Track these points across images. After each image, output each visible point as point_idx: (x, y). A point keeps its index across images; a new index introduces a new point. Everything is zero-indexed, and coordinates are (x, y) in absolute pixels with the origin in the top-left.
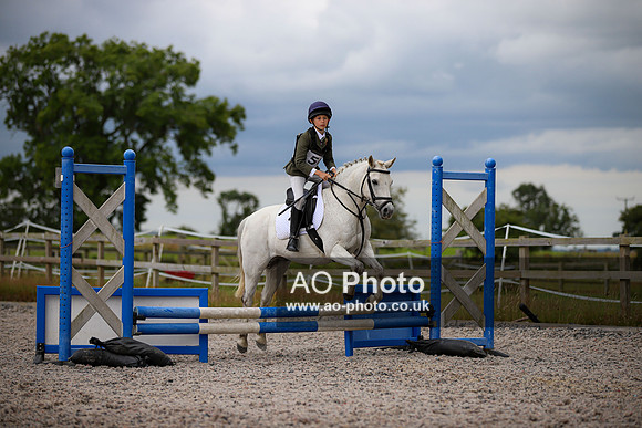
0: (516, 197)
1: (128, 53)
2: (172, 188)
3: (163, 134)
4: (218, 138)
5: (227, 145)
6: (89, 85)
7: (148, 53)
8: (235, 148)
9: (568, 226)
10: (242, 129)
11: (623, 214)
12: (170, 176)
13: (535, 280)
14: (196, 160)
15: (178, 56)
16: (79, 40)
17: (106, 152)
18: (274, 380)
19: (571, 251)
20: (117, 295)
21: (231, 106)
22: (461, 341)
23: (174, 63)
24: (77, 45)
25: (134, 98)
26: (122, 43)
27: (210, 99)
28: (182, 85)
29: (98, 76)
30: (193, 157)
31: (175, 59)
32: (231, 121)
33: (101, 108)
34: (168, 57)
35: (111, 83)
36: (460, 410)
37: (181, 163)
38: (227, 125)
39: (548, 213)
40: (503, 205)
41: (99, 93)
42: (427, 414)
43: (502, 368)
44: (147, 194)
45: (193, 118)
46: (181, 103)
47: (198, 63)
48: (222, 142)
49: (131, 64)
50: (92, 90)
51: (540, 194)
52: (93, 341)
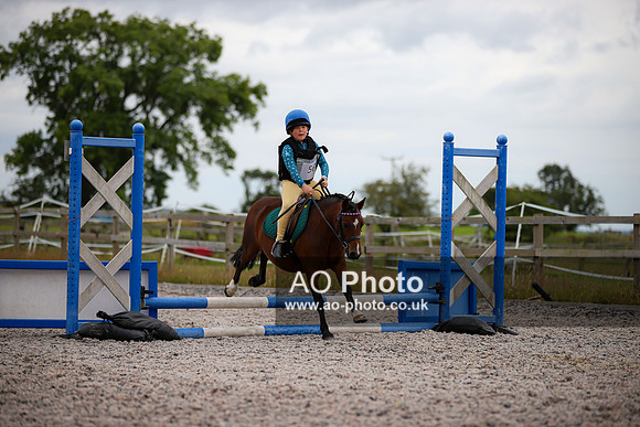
0: (541, 178)
1: (151, 29)
2: (193, 166)
3: (184, 110)
4: (241, 114)
5: (249, 122)
6: (111, 61)
7: (170, 29)
8: (256, 125)
9: (593, 207)
14: (218, 137)
15: (200, 32)
16: (101, 15)
21: (253, 84)
23: (196, 40)
24: (99, 20)
26: (146, 20)
27: (234, 77)
28: (205, 61)
29: (120, 53)
30: (214, 134)
31: (197, 35)
32: (253, 98)
33: (123, 84)
34: (191, 34)
35: (133, 58)
37: (203, 140)
38: (249, 102)
39: (573, 194)
41: (121, 68)
44: (168, 171)
45: (214, 95)
46: (203, 79)
47: (220, 39)
48: (245, 118)
49: (153, 39)
50: (113, 65)
51: (565, 175)
52: (100, 314)
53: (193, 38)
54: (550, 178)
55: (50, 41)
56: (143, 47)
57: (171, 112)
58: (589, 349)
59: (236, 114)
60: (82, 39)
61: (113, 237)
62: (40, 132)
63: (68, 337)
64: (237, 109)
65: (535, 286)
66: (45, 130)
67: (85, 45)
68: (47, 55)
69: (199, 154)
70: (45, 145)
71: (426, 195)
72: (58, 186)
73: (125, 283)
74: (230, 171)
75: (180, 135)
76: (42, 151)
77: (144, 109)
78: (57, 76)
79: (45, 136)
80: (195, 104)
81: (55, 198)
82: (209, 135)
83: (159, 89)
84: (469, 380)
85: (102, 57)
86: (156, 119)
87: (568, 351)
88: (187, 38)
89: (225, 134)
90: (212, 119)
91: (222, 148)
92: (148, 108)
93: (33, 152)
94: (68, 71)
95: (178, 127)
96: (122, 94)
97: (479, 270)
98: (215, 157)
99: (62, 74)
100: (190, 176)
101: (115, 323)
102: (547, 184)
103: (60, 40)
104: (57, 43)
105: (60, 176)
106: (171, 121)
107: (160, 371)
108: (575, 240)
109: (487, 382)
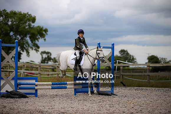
0: (120, 53)
1: (17, 14)
2: (28, 50)
3: (26, 36)
4: (41, 37)
5: (43, 39)
6: (6, 23)
7: (22, 14)
8: (45, 40)
9: (133, 61)
10: (47, 35)
11: (148, 57)
12: (28, 47)
13: (125, 75)
14: (35, 43)
15: (30, 15)
16: (3, 11)
17: (10, 41)
18: (55, 102)
19: (134, 67)
20: (13, 79)
21: (44, 29)
22: (105, 91)
23: (29, 17)
24: (3, 12)
25: (18, 26)
26: (15, 11)
27: (38, 27)
28: (31, 23)
29: (8, 21)
30: (34, 42)
31: (29, 16)
32: (44, 32)
33: (9, 29)
34: (27, 15)
35: (12, 22)
36: (104, 110)
37: (31, 44)
38: (43, 34)
39: (128, 57)
40: (116, 55)
41: (9, 25)
42: (96, 111)
43: (116, 99)
44: (22, 52)
45: (34, 32)
46: (31, 27)
47: (35, 17)
48: (41, 38)
49: (17, 17)
50: (7, 24)
51: (126, 52)
54: (122, 53)
56: (14, 19)
57: (22, 36)
59: (39, 37)
61: (8, 70)
64: (40, 35)
69: (30, 47)
73: (13, 83)
74: (38, 52)
75: (25, 42)
77: (15, 36)
80: (29, 34)
82: (32, 42)
83: (19, 30)
85: (4, 21)
86: (18, 38)
88: (26, 17)
89: (37, 42)
90: (33, 38)
91: (36, 46)
95: (24, 40)
96: (9, 32)
98: (34, 48)
100: (27, 53)
102: (121, 55)
106: (22, 39)
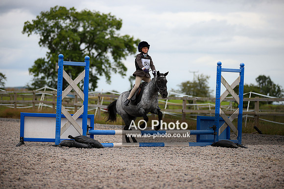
0: (257, 81)
1: (92, 15)
2: (109, 74)
3: (105, 50)
4: (129, 52)
6: (74, 29)
7: (100, 16)
9: (279, 94)
12: (108, 69)
13: (261, 116)
14: (120, 62)
15: (113, 17)
16: (71, 9)
17: (79, 56)
21: (135, 39)
23: (111, 20)
24: (70, 11)
25: (93, 33)
26: (90, 11)
27: (126, 36)
28: (114, 30)
29: (79, 25)
30: (118, 61)
31: (111, 18)
32: (135, 45)
33: (80, 39)
35: (84, 28)
37: (113, 63)
38: (133, 47)
39: (271, 88)
40: (252, 84)
41: (79, 32)
44: (98, 76)
45: (118, 44)
46: (113, 37)
47: (121, 20)
48: (132, 54)
49: (93, 20)
50: (75, 31)
52: (70, 137)
53: (109, 19)
54: (261, 81)
55: (49, 19)
56: (88, 23)
57: (100, 51)
58: (278, 155)
59: (127, 52)
60: (63, 19)
61: (75, 104)
62: (44, 59)
63: (56, 146)
64: (128, 50)
65: (255, 128)
66: (46, 57)
67: (64, 22)
68: (47, 26)
69: (111, 69)
70: (46, 64)
71: (208, 88)
72: (51, 82)
73: (80, 124)
74: (124, 76)
75: (103, 61)
76: (45, 67)
77: (89, 49)
78: (52, 35)
79: (46, 60)
80: (110, 48)
81: (50, 86)
82: (116, 61)
83: (95, 41)
84: (227, 167)
85: (71, 27)
86: (93, 54)
87: (269, 155)
88: (107, 20)
89: (123, 61)
90: (117, 54)
91: (121, 67)
92: (90, 49)
93: (41, 67)
94: (56, 33)
95: (103, 57)
96: (79, 43)
97: (232, 120)
98: (118, 70)
99: (54, 34)
100: (108, 78)
101: (76, 140)
102: (260, 84)
103: (53, 19)
104: (52, 21)
105: (53, 77)
106: (100, 54)
107: (95, 162)
108: (272, 108)
109: (235, 168)
